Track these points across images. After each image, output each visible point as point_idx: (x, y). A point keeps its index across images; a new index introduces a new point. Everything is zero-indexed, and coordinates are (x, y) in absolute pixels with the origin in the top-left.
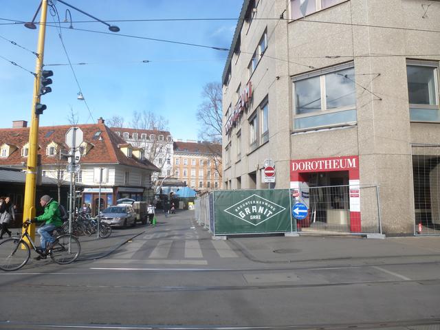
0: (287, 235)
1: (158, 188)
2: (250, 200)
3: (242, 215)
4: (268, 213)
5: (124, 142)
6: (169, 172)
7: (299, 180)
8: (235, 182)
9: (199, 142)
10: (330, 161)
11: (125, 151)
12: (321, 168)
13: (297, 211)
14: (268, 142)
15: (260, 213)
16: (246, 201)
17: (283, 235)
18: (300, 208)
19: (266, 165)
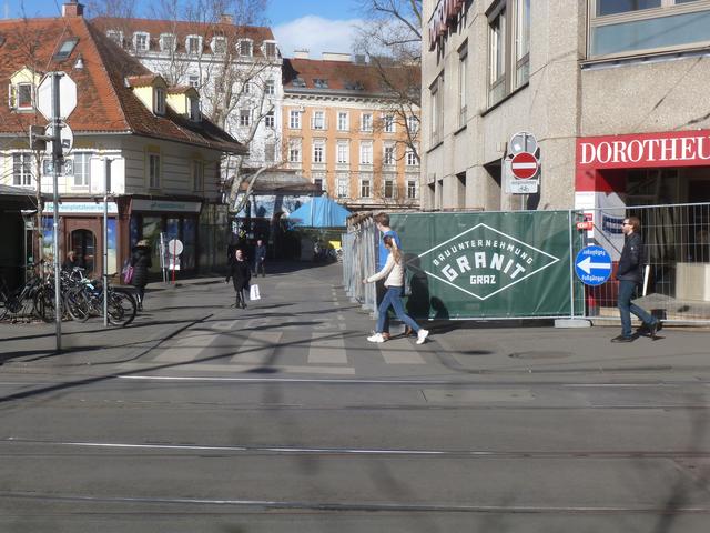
0: (560, 323)
1: (240, 198)
2: (470, 237)
3: (450, 275)
4: (514, 268)
5: (143, 71)
6: (270, 152)
7: (597, 190)
8: (451, 185)
9: (360, 58)
10: (674, 141)
11: (145, 95)
12: (651, 158)
13: (586, 265)
14: (527, 85)
15: (495, 271)
16: (460, 240)
17: (550, 323)
18: (595, 259)
19: (518, 149)
